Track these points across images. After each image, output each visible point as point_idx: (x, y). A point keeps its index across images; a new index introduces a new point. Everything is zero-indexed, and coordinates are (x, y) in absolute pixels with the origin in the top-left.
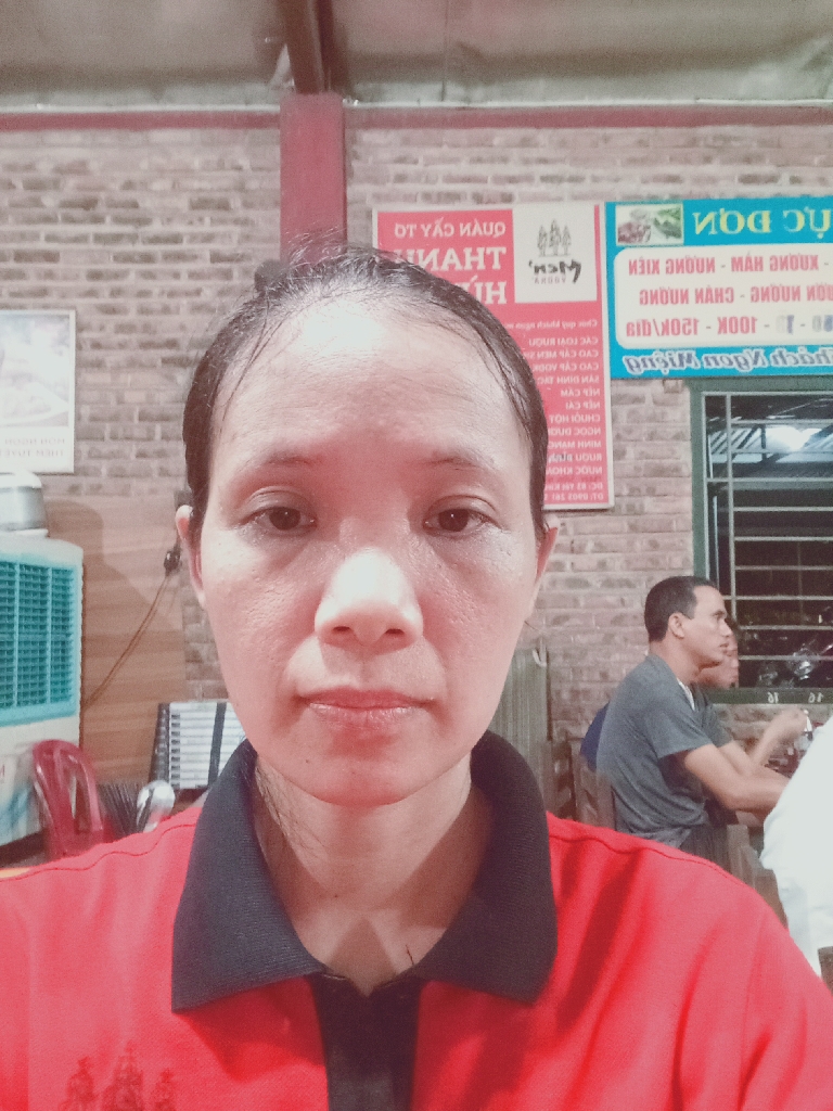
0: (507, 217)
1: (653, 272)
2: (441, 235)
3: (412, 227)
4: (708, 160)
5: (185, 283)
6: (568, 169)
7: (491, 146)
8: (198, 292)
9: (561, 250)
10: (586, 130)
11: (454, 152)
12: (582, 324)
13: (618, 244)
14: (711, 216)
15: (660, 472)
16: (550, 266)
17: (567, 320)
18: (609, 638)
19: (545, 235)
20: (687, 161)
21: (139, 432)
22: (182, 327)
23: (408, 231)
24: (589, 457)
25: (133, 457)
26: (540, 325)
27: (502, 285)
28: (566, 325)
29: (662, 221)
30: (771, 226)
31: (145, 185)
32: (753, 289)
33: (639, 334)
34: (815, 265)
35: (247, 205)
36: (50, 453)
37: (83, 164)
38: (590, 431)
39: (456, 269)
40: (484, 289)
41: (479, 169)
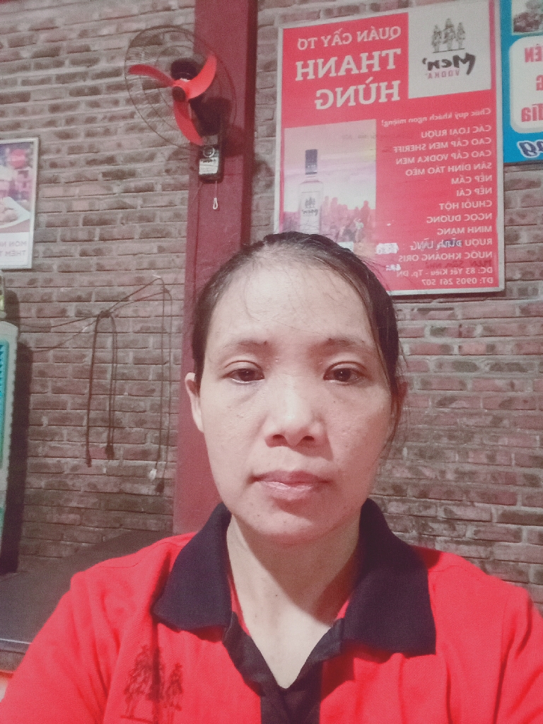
2: (340, 43)
3: (313, 40)
5: (121, 108)
8: (132, 115)
12: (475, 114)
13: (514, 34)
16: (444, 61)
18: (497, 421)
19: (440, 33)
21: (82, 235)
22: (119, 145)
23: (309, 43)
24: (479, 242)
25: (77, 256)
26: (431, 119)
27: (396, 83)
28: (457, 116)
31: (95, 33)
33: (535, 119)
36: (14, 253)
37: (51, 20)
38: (481, 217)
39: (353, 73)
40: (378, 89)
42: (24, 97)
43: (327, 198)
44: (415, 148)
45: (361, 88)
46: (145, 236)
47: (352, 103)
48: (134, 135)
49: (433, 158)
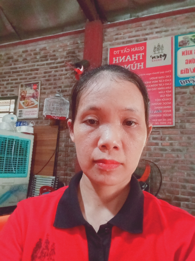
0: (145, 45)
1: (190, 54)
2: (126, 52)
3: (118, 51)
5: (64, 72)
6: (164, 29)
7: (142, 26)
8: (66, 74)
11: (131, 30)
12: (166, 72)
13: (179, 47)
15: (191, 115)
16: (157, 56)
17: (161, 71)
18: (173, 168)
19: (156, 48)
22: (63, 83)
23: (117, 52)
24: (167, 111)
26: (153, 73)
27: (142, 63)
28: (161, 73)
31: (57, 51)
33: (185, 73)
35: (79, 52)
36: (34, 114)
37: (45, 48)
38: (168, 103)
39: (130, 60)
40: (137, 65)
41: (138, 33)
42: (37, 70)
44: (148, 82)
45: (132, 65)
48: (67, 80)
49: (153, 86)
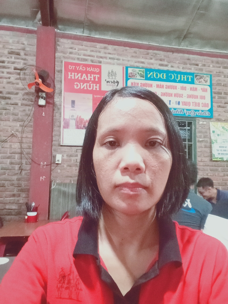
0: (100, 67)
2: (82, 70)
3: (74, 67)
4: (151, 59)
5: (5, 75)
6: (116, 56)
7: (96, 48)
9: (114, 77)
10: (121, 47)
11: (86, 48)
13: (128, 77)
14: (152, 73)
16: (111, 81)
19: (110, 73)
20: (146, 58)
22: (4, 88)
23: (73, 67)
27: (98, 85)
29: (140, 73)
30: (166, 77)
32: (161, 93)
34: (176, 88)
35: (25, 54)
39: (86, 79)
40: (93, 86)
41: (93, 53)
43: (78, 116)
45: (88, 84)
46: (14, 120)
47: (85, 88)
48: (10, 85)
